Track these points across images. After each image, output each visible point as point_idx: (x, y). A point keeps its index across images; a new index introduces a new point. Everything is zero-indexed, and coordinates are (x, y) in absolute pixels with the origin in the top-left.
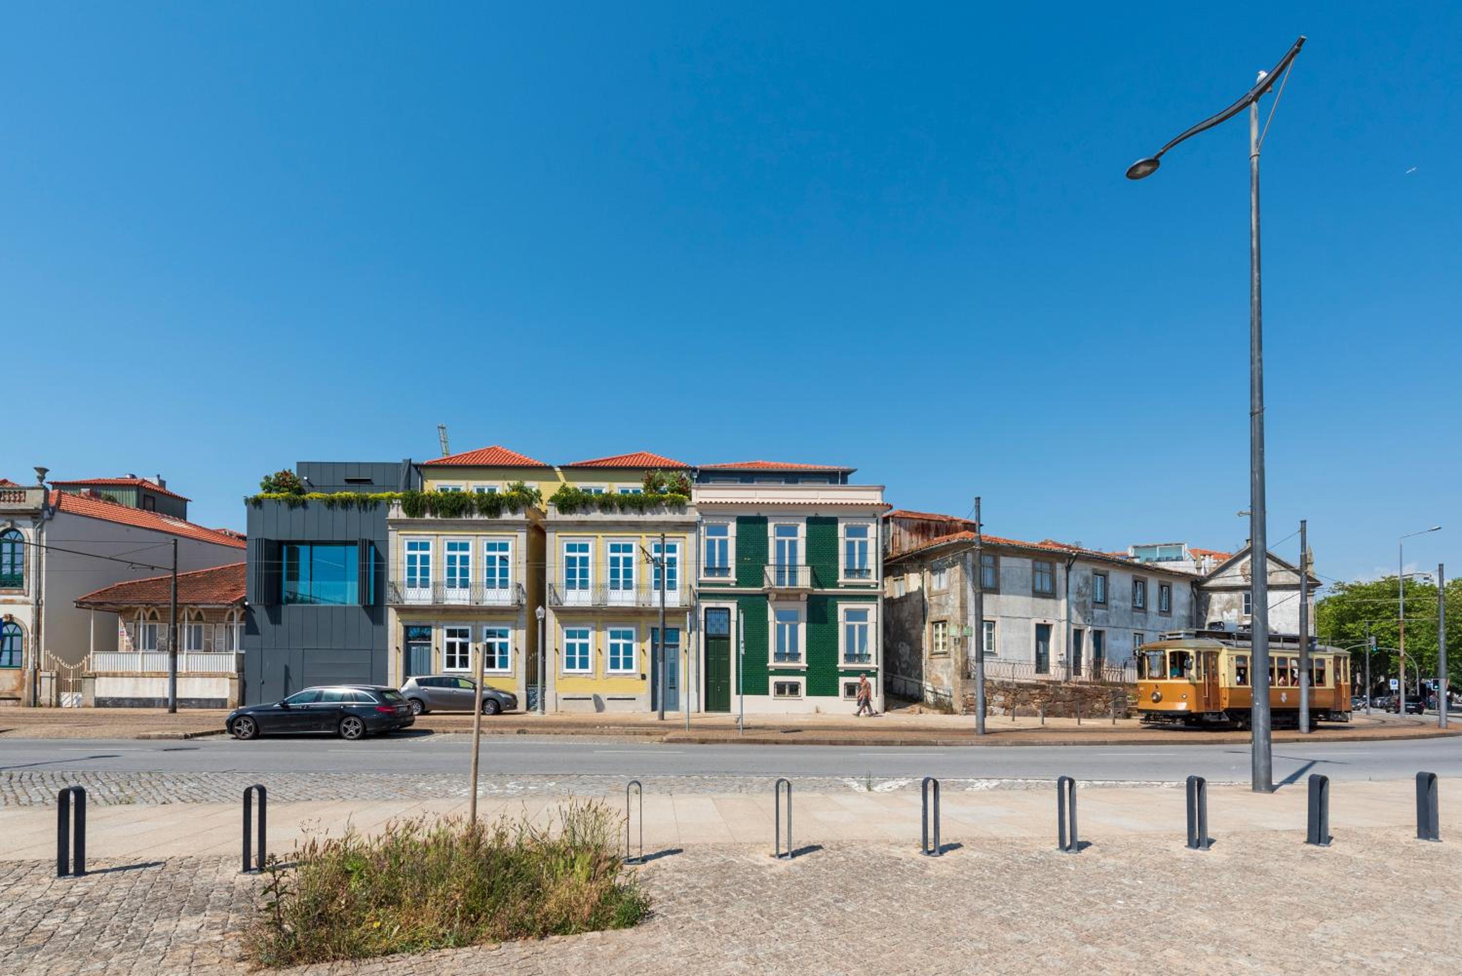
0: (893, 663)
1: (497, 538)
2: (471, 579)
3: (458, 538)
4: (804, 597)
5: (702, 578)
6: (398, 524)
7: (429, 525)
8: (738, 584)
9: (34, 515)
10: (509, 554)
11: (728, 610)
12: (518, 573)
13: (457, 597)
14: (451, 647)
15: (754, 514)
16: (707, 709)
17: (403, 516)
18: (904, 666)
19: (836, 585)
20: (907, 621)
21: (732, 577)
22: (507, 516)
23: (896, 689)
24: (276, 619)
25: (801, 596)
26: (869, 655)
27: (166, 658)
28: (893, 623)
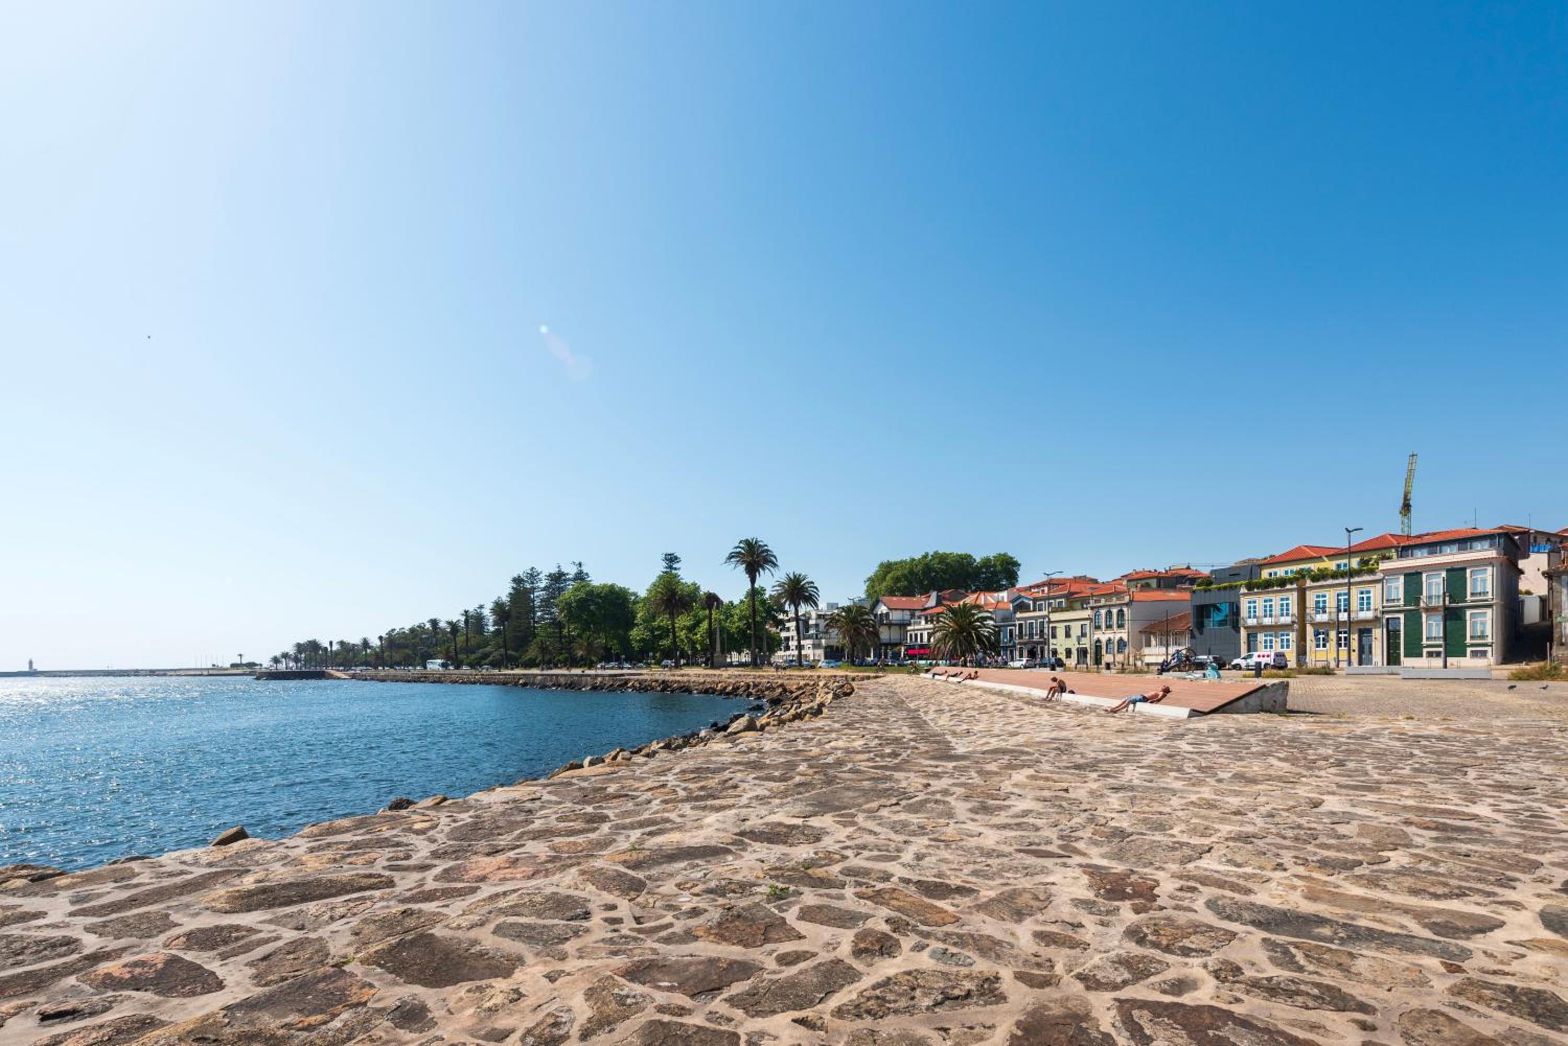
1: (1284, 595)
2: (1273, 613)
3: (1267, 597)
4: (1444, 609)
5: (1385, 604)
6: (1244, 594)
7: (1256, 594)
8: (1405, 605)
9: (1127, 604)
10: (1290, 602)
11: (1399, 618)
12: (1294, 609)
13: (1267, 621)
14: (1266, 641)
15: (1413, 571)
16: (1388, 664)
17: (1246, 591)
19: (1466, 602)
21: (1402, 602)
22: (1289, 586)
24: (1201, 633)
25: (1442, 608)
26: (1489, 636)
27: (1164, 649)
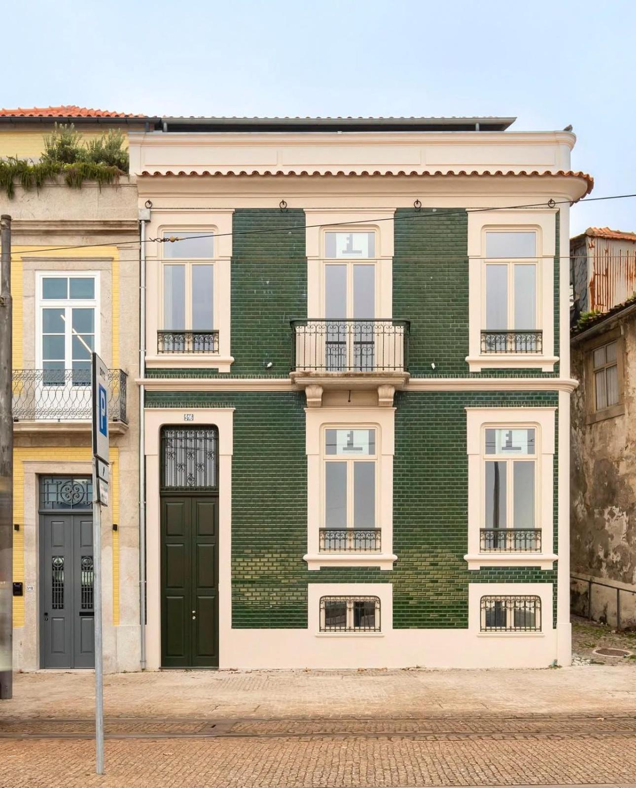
0: (592, 553)
4: (387, 394)
8: (236, 370)
11: (213, 428)
16: (165, 664)
18: (615, 558)
19: (462, 369)
20: (621, 459)
23: (597, 607)
25: (381, 391)
26: (538, 531)
28: (591, 465)
